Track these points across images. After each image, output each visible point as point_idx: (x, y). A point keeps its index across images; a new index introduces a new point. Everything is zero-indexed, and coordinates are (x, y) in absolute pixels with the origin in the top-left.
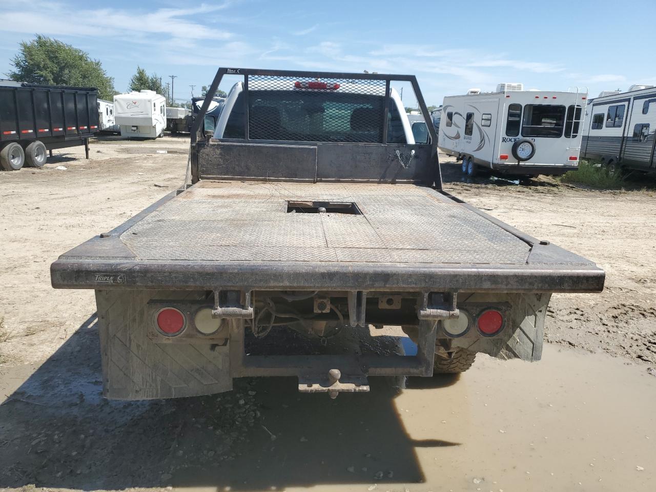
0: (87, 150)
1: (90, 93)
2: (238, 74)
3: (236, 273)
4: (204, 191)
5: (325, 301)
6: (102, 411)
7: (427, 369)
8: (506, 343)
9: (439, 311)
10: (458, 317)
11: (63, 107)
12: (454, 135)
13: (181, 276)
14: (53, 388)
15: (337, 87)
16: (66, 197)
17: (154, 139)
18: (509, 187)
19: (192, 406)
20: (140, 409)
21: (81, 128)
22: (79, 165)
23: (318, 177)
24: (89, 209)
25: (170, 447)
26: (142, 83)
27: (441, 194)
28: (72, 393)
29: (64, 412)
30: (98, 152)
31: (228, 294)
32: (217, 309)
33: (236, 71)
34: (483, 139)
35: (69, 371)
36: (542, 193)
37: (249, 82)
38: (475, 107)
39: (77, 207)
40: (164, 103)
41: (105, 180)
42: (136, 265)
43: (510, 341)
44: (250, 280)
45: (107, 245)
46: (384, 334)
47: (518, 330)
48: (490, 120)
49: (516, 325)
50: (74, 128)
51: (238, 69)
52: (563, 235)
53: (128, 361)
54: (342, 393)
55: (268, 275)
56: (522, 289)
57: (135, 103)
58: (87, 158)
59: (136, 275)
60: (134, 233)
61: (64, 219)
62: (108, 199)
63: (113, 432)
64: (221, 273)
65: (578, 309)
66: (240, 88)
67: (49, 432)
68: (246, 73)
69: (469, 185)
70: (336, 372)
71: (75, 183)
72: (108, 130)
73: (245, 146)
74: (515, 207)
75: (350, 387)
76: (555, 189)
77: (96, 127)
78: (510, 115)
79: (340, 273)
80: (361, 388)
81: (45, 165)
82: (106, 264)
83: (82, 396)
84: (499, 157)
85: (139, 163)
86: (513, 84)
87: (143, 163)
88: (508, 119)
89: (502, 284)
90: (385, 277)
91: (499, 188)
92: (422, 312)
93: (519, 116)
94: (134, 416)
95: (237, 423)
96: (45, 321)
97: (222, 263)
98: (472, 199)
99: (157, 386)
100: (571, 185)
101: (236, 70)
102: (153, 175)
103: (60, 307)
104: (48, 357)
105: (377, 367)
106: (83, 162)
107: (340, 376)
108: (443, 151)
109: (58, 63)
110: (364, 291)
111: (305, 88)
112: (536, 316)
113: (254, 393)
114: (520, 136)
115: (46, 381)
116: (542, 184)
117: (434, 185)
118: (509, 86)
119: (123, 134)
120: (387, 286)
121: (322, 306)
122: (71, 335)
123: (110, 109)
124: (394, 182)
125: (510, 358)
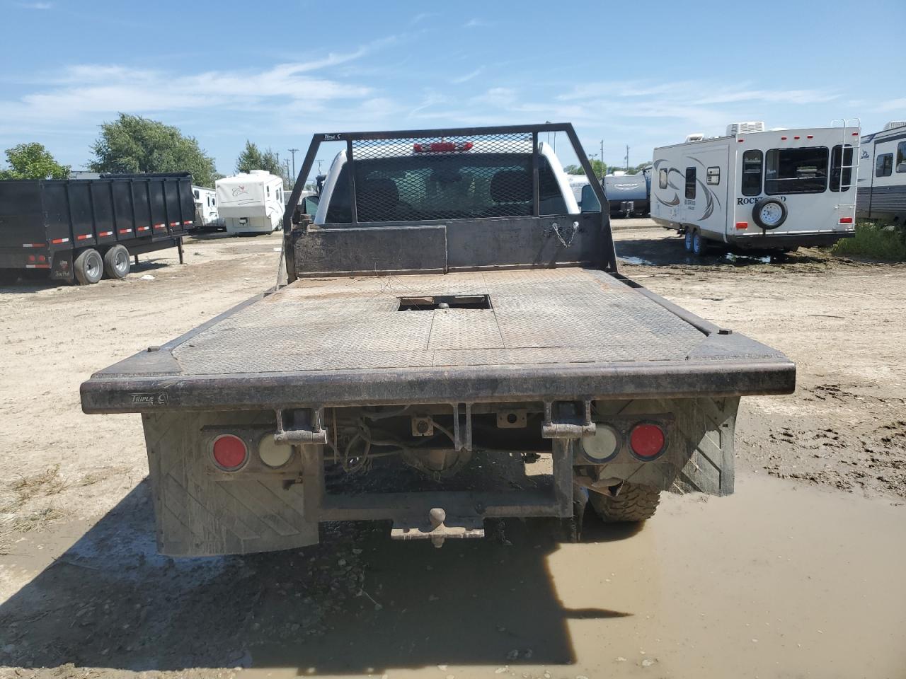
0: (181, 252)
1: (182, 179)
2: (338, 140)
3: (301, 387)
4: (296, 292)
5: (425, 420)
6: (165, 575)
7: (564, 507)
8: (680, 471)
9: (568, 426)
10: (594, 433)
11: (148, 199)
12: (671, 200)
13: (234, 392)
14: (110, 548)
15: (469, 146)
16: (150, 314)
17: (269, 233)
18: (752, 267)
19: (277, 568)
20: (212, 573)
21: (172, 224)
22: (170, 273)
23: (449, 266)
24: (177, 327)
25: (244, 619)
26: (252, 161)
27: (614, 279)
28: (132, 554)
29: (119, 577)
30: (196, 254)
31: (295, 413)
32: (280, 433)
33: (336, 137)
34: (710, 203)
35: (131, 527)
36: (800, 272)
37: (354, 150)
38: (696, 160)
39: (162, 325)
40: (281, 186)
41: (201, 289)
42: (180, 382)
43: (685, 468)
44: (320, 394)
45: (153, 359)
46: (544, 473)
47: (696, 452)
48: (719, 175)
49: (691, 446)
50: (163, 226)
51: (338, 134)
52: (823, 329)
53: (185, 507)
54: (449, 540)
55: (341, 387)
56: (680, 393)
57: (243, 188)
58: (181, 263)
59: (179, 393)
60: (191, 346)
61: (145, 341)
62: (202, 313)
63: (175, 602)
64: (283, 386)
65: (829, 431)
66: (344, 158)
67: (100, 601)
68: (350, 138)
69: (694, 267)
70: (439, 512)
71: (162, 296)
72: (211, 225)
73: (354, 231)
74: (755, 294)
75: (459, 531)
76: (822, 267)
77: (191, 222)
78: (746, 166)
79: (434, 381)
80: (472, 533)
81: (129, 275)
82: (144, 381)
83: (143, 557)
84: (734, 225)
85: (246, 265)
86: (749, 123)
87: (253, 265)
88: (743, 172)
89: (651, 387)
90: (492, 383)
91: (736, 269)
92: (545, 429)
93: (760, 166)
94: (203, 581)
95: (333, 589)
96: (108, 467)
97: (284, 374)
98: (695, 287)
99: (222, 538)
100: (846, 259)
101: (336, 135)
102: (263, 280)
103: (128, 450)
104: (109, 511)
105: (496, 505)
106: (176, 268)
107: (443, 517)
108: (658, 222)
109: (145, 146)
110: (466, 403)
111: (426, 152)
112: (720, 432)
113: (360, 551)
114: (763, 195)
115: (103, 540)
116: (804, 260)
117: (609, 267)
118: (744, 126)
119: (230, 230)
120: (496, 394)
121: (423, 427)
122: (137, 484)
123: (213, 197)
124: (553, 266)
125: (687, 491)
